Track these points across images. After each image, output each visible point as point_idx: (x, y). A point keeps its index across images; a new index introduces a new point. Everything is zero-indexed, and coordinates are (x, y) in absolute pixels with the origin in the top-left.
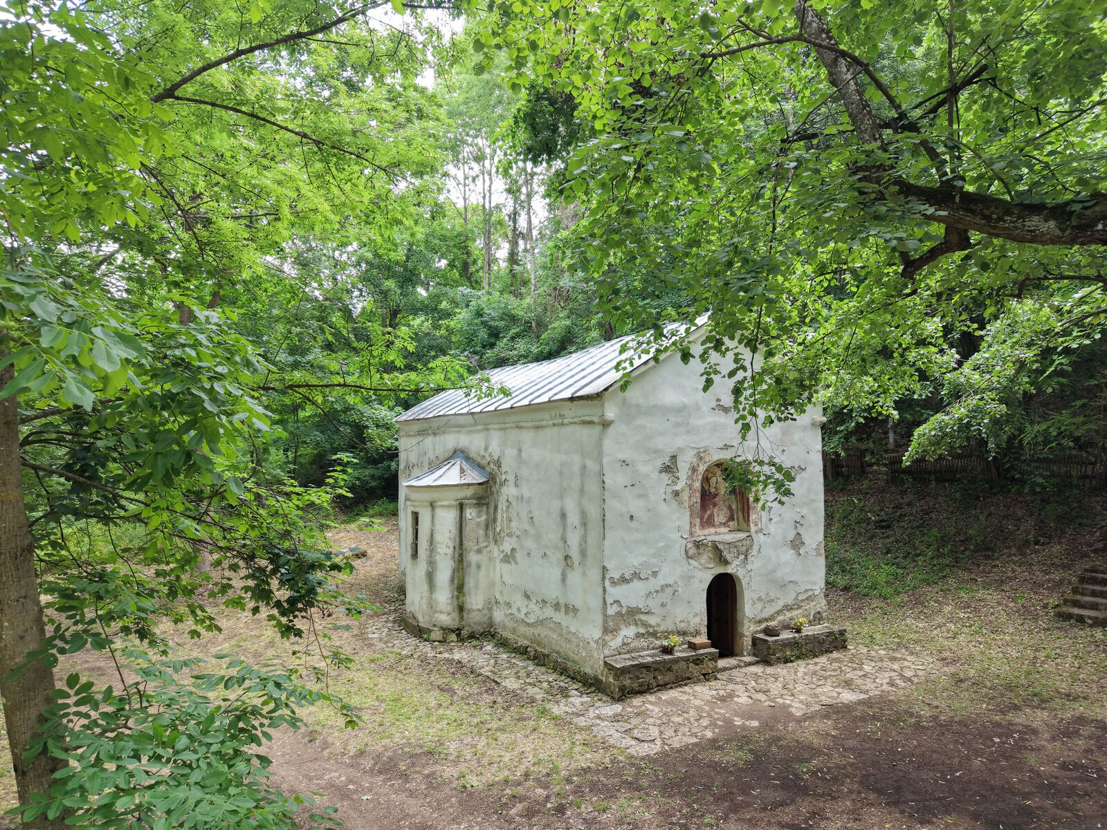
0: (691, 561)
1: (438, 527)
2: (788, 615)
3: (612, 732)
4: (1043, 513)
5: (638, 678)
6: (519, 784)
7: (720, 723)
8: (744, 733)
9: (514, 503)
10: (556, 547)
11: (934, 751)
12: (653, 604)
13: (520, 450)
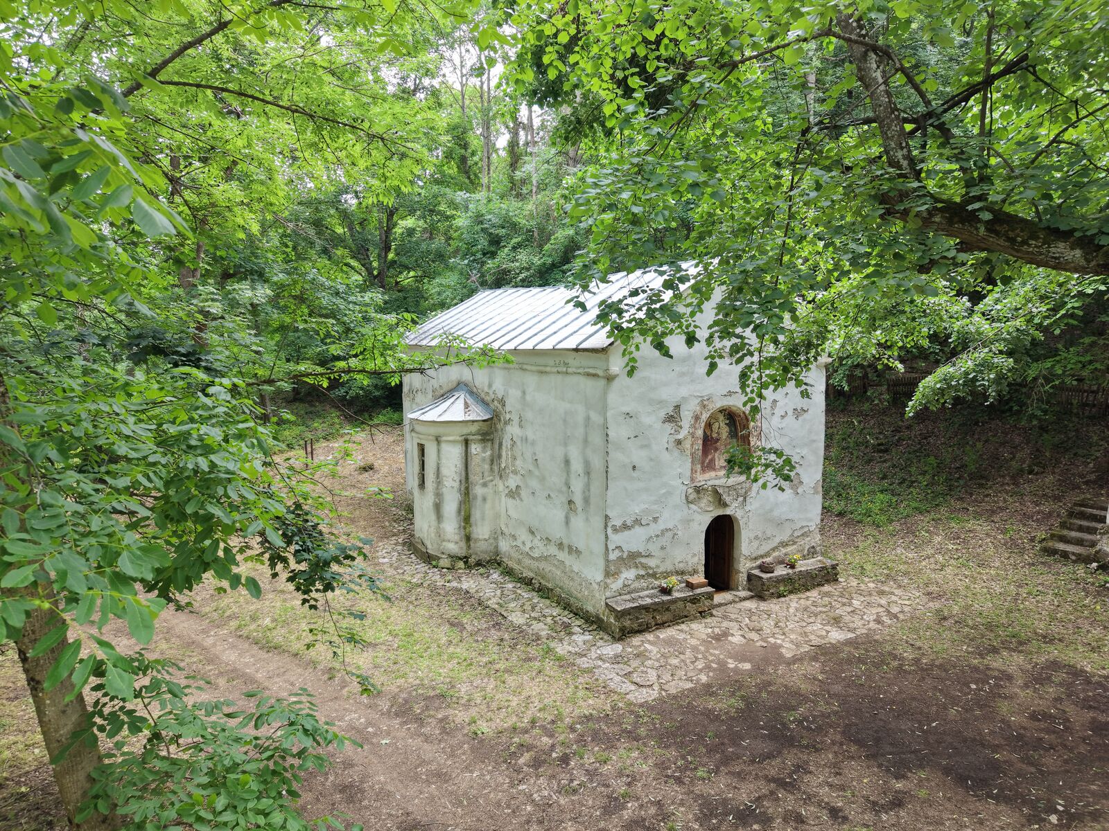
0: (692, 506)
1: (444, 461)
2: (784, 551)
3: (613, 675)
4: (1040, 442)
5: (638, 618)
6: (526, 732)
7: (714, 666)
8: (737, 678)
9: (519, 443)
10: (560, 491)
11: (914, 699)
12: (654, 548)
13: (524, 393)
